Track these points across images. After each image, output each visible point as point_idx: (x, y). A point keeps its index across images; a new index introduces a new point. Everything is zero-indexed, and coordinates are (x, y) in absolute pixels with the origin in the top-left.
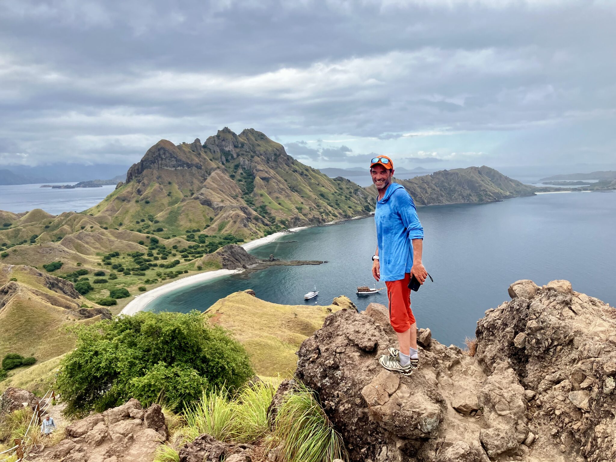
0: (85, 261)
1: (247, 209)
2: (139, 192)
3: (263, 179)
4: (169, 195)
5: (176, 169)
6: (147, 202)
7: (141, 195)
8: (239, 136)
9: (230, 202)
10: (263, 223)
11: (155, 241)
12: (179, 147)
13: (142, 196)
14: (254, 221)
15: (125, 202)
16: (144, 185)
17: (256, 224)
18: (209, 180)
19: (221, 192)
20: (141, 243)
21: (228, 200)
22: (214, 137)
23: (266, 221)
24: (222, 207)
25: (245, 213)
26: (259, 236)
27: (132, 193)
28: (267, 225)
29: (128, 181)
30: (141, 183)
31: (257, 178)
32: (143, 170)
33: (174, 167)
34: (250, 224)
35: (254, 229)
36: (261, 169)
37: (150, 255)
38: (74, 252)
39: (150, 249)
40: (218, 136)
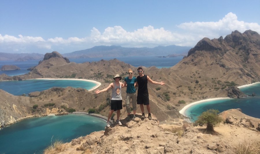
0: (169, 88)
1: (243, 69)
2: (192, 60)
3: (254, 55)
6: (196, 65)
7: (193, 62)
8: (243, 34)
9: (235, 66)
10: (251, 77)
11: (197, 82)
12: (212, 40)
14: (246, 75)
15: (186, 65)
16: (195, 57)
17: (247, 77)
18: (225, 55)
19: (230, 61)
20: (192, 82)
21: (234, 65)
22: (229, 35)
23: (253, 76)
24: (230, 68)
25: (242, 71)
26: (248, 83)
27: (189, 61)
28: (253, 78)
29: (188, 55)
31: (250, 55)
32: (195, 51)
34: (244, 77)
35: (246, 79)
36: (253, 50)
37: (195, 88)
39: (195, 85)
40: (232, 34)
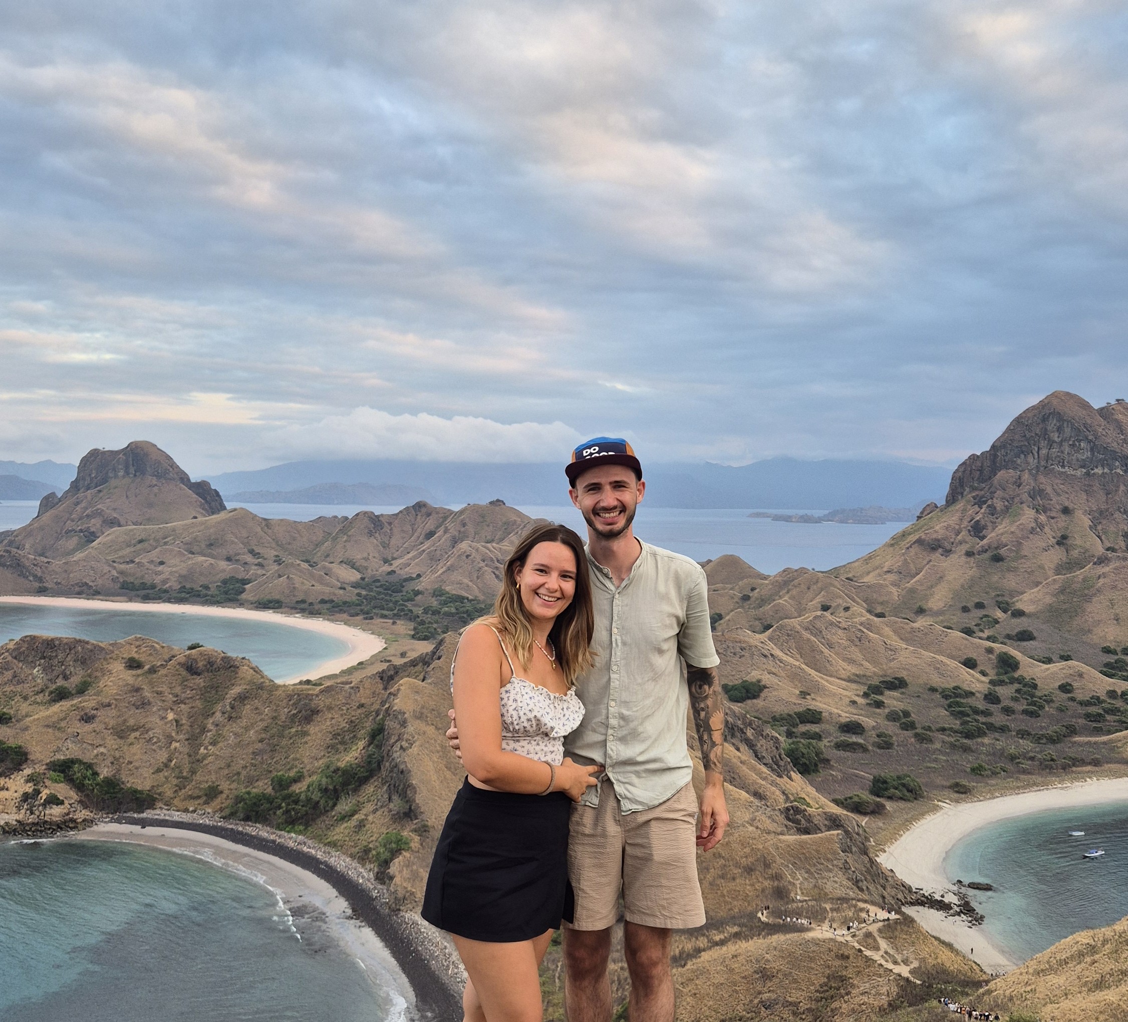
0: (818, 689)
2: (977, 530)
4: (1059, 543)
5: (1088, 474)
6: (998, 559)
7: (982, 538)
11: (1007, 664)
12: (1105, 412)
13: (985, 541)
15: (937, 555)
16: (993, 511)
20: (970, 663)
27: (958, 533)
29: (952, 499)
30: (985, 506)
32: (994, 472)
33: (1082, 467)
37: (991, 698)
38: (797, 663)
39: (992, 682)
